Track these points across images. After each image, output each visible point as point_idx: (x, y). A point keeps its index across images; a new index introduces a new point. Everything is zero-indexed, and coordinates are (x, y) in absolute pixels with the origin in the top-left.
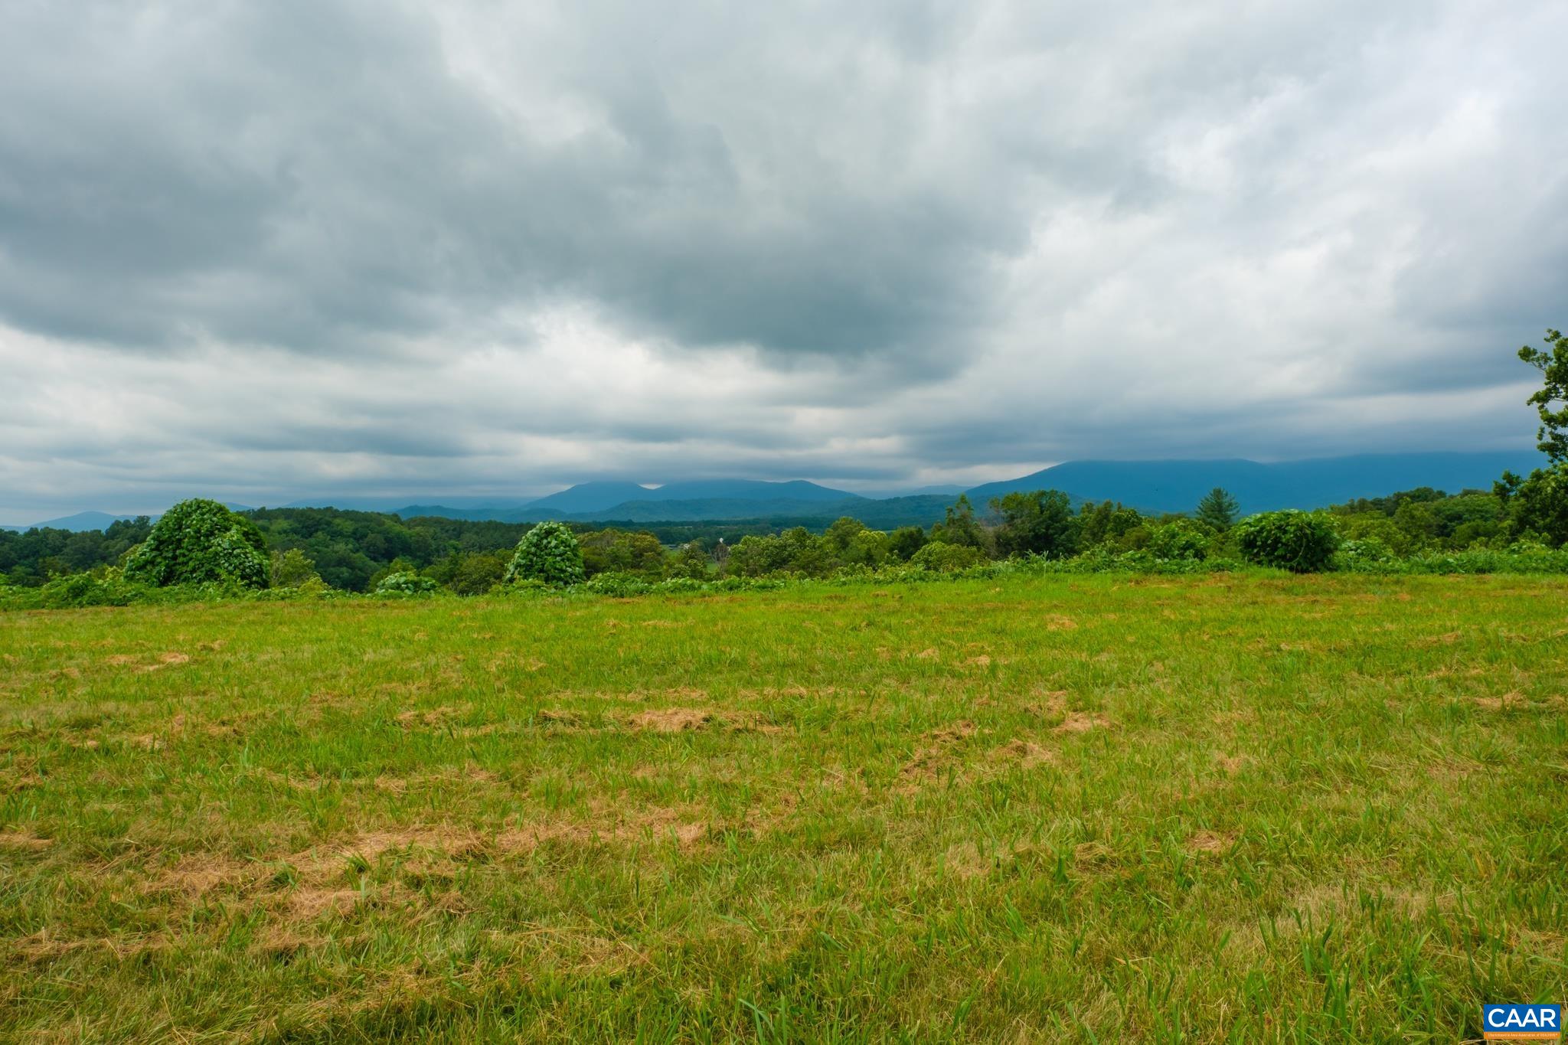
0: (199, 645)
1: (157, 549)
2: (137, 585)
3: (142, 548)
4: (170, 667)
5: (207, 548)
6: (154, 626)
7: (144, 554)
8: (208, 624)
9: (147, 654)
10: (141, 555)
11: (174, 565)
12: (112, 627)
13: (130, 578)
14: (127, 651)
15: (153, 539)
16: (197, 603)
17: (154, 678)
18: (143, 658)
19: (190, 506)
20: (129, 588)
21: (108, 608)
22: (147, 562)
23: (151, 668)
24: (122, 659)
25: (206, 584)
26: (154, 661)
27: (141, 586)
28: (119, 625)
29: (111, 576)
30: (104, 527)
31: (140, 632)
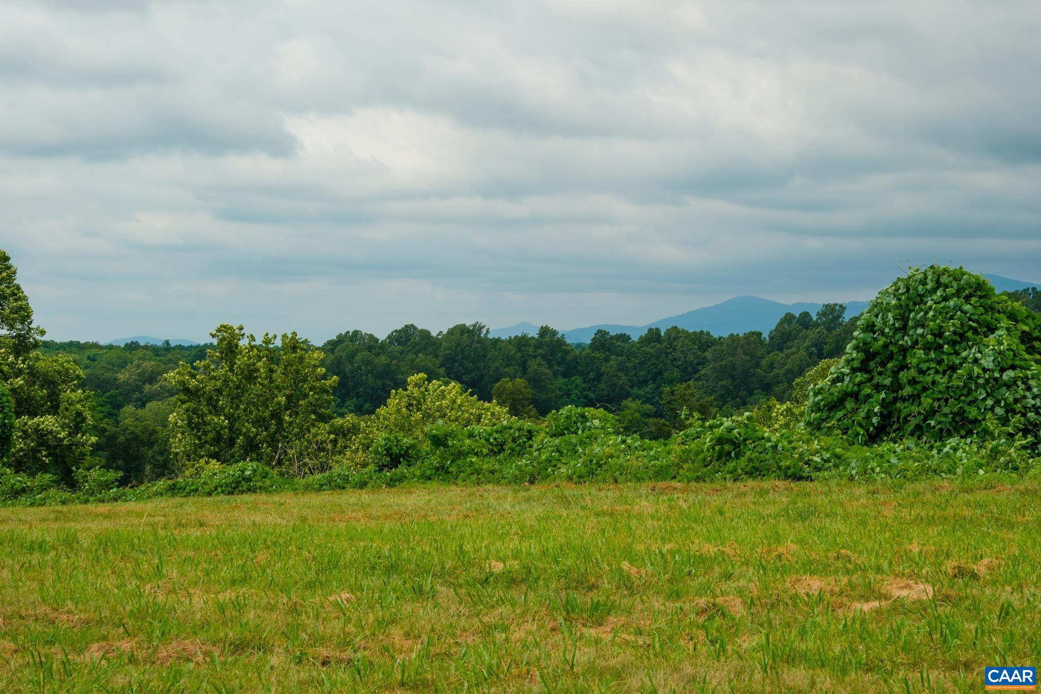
0: (949, 566)
1: (863, 367)
2: (829, 440)
3: (838, 366)
4: (898, 607)
5: (953, 368)
6: (864, 523)
7: (839, 379)
8: (959, 522)
9: (856, 578)
10: (834, 381)
11: (895, 400)
12: (791, 521)
13: (815, 427)
14: (823, 569)
15: (856, 348)
16: (937, 479)
17: (872, 626)
18: (850, 584)
19: (923, 282)
20: (816, 445)
21: (781, 484)
22: (845, 396)
23: (866, 607)
24: (815, 584)
25: (953, 441)
26: (871, 593)
27: (834, 442)
28: (802, 516)
29: (782, 420)
30: (767, 327)
31: (839, 534)
